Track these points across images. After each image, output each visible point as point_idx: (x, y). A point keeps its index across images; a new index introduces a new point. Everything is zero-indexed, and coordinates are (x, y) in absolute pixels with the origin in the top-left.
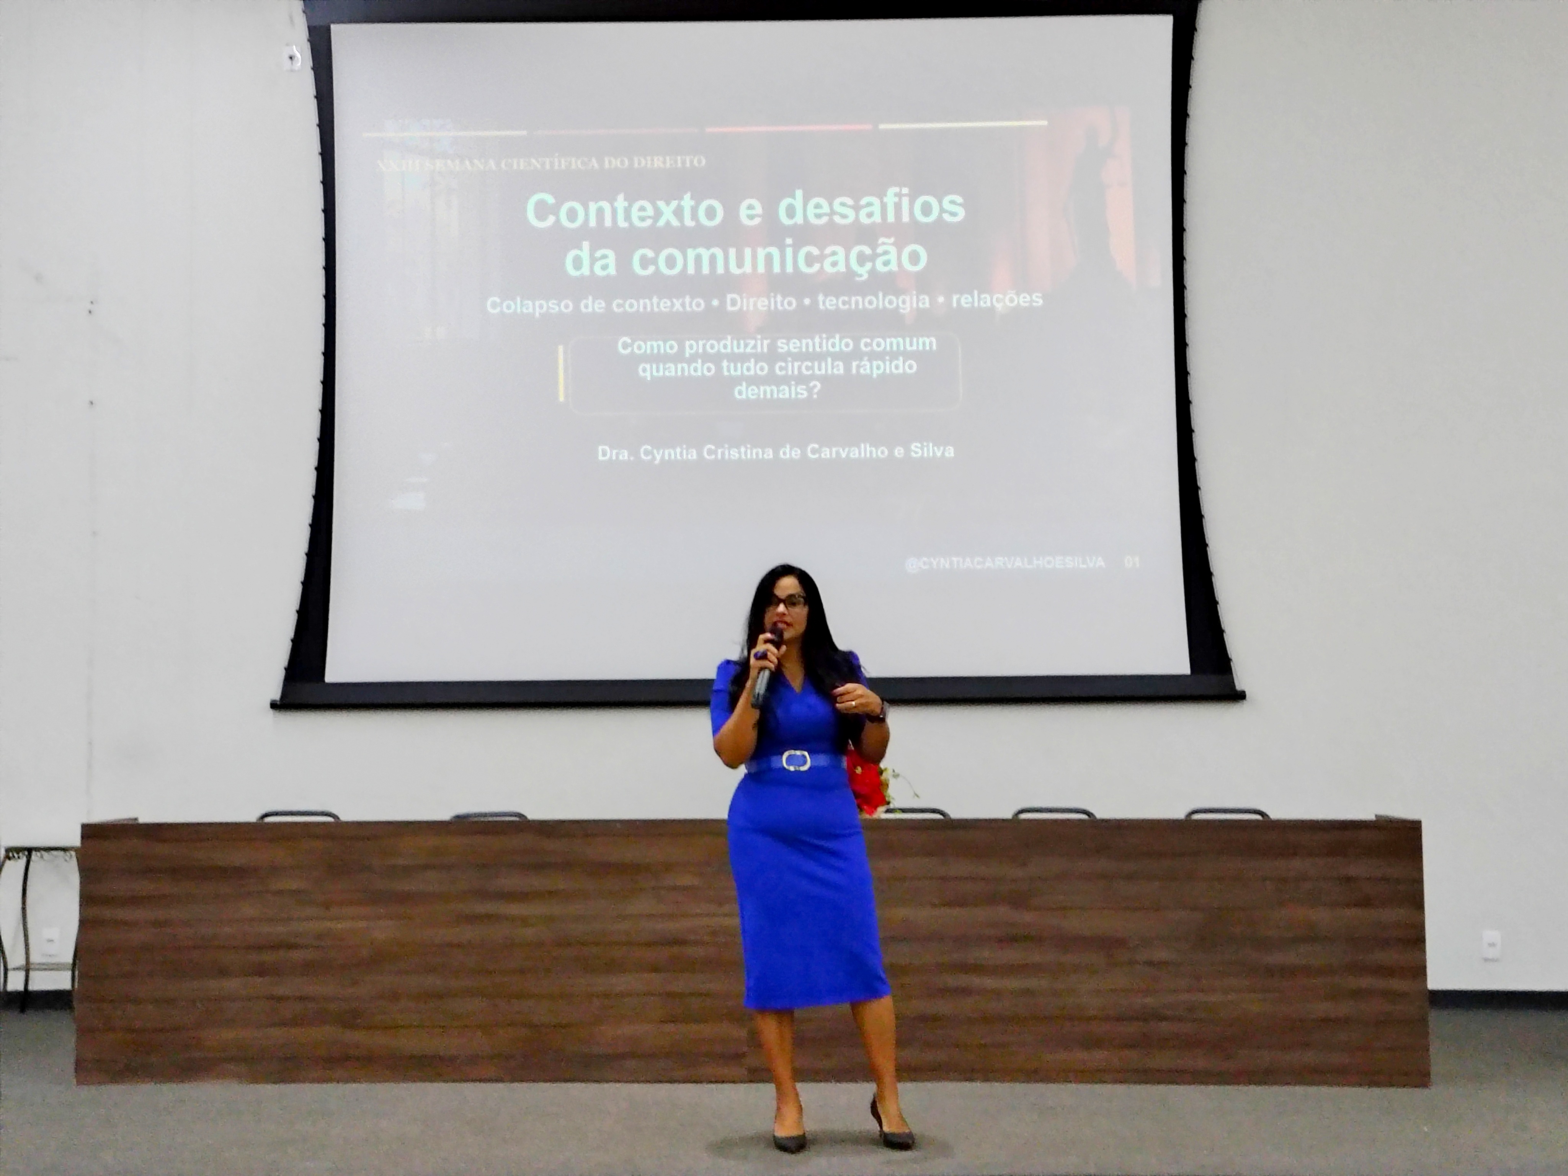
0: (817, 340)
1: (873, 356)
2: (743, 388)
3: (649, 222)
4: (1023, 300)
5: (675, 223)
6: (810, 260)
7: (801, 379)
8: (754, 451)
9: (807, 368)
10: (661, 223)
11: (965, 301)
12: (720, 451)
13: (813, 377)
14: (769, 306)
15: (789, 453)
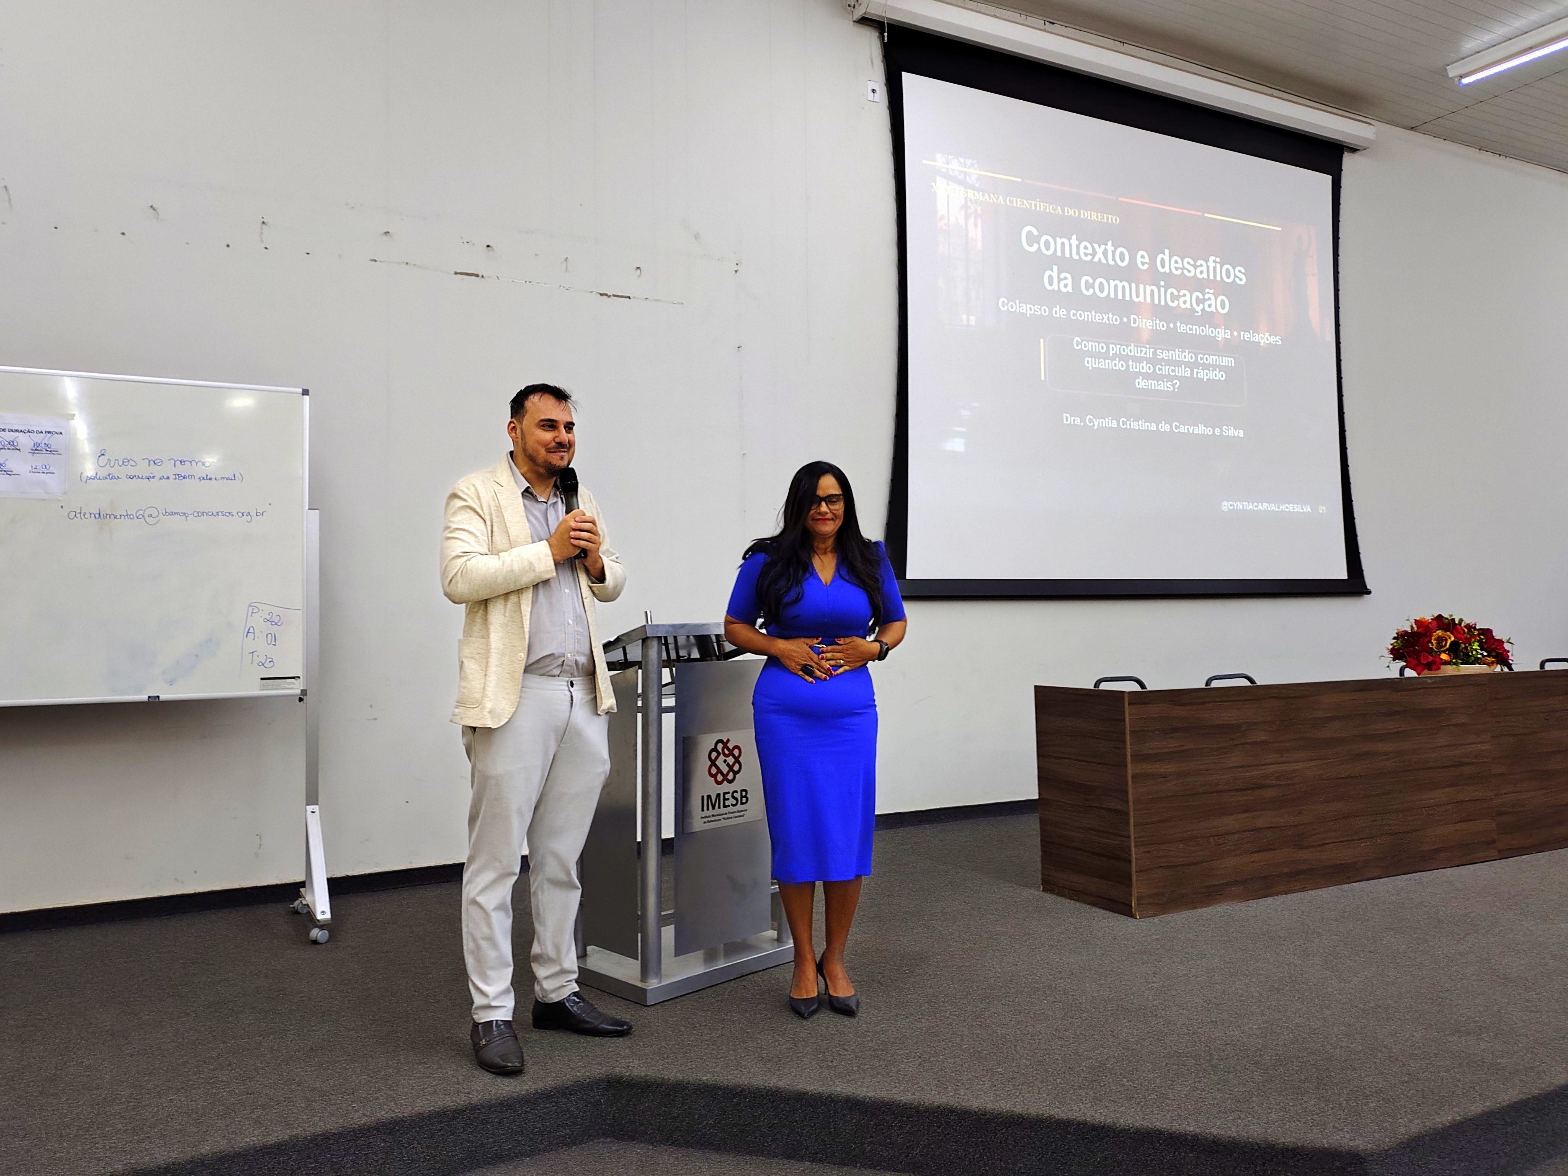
0: (1177, 352)
1: (1206, 367)
2: (1140, 380)
3: (1089, 258)
4: (1272, 339)
5: (1104, 261)
6: (1174, 298)
7: (1170, 378)
8: (1146, 424)
9: (1173, 371)
10: (1096, 260)
11: (1247, 336)
12: (1128, 422)
13: (1176, 377)
14: (1153, 326)
15: (1165, 427)
